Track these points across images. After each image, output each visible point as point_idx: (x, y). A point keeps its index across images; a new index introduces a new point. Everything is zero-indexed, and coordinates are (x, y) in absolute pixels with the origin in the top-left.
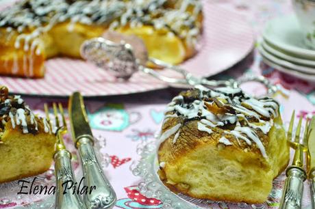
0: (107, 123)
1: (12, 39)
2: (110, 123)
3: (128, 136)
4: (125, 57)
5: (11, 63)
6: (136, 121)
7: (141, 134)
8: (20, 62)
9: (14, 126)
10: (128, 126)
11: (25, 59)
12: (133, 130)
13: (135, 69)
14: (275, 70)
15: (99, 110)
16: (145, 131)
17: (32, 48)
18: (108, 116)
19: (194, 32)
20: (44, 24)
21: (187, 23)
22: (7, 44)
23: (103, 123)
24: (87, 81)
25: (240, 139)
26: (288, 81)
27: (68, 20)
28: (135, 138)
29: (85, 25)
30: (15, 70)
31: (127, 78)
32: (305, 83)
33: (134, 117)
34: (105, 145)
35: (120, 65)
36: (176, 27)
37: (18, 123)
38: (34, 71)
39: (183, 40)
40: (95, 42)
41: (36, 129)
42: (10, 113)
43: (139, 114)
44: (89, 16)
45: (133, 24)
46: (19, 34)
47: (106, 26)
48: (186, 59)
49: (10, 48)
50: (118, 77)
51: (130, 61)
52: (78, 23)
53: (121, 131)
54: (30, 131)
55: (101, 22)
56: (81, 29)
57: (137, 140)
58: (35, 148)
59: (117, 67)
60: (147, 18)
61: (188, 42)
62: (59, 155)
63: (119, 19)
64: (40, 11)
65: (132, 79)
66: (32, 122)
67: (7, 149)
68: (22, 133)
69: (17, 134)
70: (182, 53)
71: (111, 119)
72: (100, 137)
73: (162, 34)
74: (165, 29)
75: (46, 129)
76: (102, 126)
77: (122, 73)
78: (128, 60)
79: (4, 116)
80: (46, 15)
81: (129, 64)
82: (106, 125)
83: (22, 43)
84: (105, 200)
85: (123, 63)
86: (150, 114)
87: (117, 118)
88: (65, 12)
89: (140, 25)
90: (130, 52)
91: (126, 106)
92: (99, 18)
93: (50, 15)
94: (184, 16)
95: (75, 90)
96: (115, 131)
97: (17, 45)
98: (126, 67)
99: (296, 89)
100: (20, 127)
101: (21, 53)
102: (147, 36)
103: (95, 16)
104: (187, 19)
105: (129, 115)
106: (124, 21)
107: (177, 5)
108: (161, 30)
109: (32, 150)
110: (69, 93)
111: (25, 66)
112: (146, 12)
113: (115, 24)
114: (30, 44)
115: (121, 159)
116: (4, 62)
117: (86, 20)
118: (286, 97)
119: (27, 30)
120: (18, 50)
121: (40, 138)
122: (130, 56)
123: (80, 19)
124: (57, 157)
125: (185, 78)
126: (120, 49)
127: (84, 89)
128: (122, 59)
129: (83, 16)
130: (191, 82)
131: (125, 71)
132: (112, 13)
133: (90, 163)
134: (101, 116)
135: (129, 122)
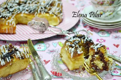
0: (39, 48)
1: (5, 22)
2: (41, 48)
3: (47, 53)
4: (42, 26)
5: (5, 30)
6: (49, 47)
7: (51, 51)
8: (8, 29)
9: (17, 58)
10: (46, 49)
11: (10, 29)
12: (48, 50)
13: (46, 29)
14: (87, 25)
15: (36, 44)
16: (52, 50)
17: (12, 25)
18: (40, 46)
19: (61, 14)
20: (13, 14)
21: (59, 11)
22: (4, 24)
23: (38, 48)
26: (92, 28)
27: (21, 13)
28: (50, 53)
29: (26, 14)
30: (7, 32)
31: (43, 32)
32: (97, 29)
33: (48, 45)
36: (56, 13)
37: (18, 57)
38: (13, 32)
39: (59, 17)
41: (24, 57)
42: (15, 53)
43: (49, 44)
45: (42, 13)
46: (7, 20)
47: (33, 14)
48: (60, 23)
49: (5, 25)
50: (40, 32)
52: (24, 13)
53: (45, 51)
54: (22, 59)
55: (32, 12)
56: (25, 15)
58: (23, 63)
60: (46, 10)
62: (31, 64)
63: (37, 11)
64: (11, 10)
65: (45, 32)
66: (22, 56)
67: (15, 64)
69: (18, 60)
70: (59, 21)
71: (40, 47)
73: (52, 16)
74: (53, 14)
75: (26, 57)
76: (38, 50)
77: (42, 31)
79: (13, 55)
80: (13, 11)
81: (44, 28)
82: (39, 49)
83: (9, 23)
84: (49, 79)
85: (42, 28)
86: (52, 44)
87: (42, 46)
88: (19, 9)
89: (45, 13)
90: (44, 24)
91: (44, 42)
92: (31, 11)
93: (15, 11)
95: (28, 38)
96: (43, 51)
97: (7, 24)
98: (43, 29)
99: (94, 31)
100: (19, 58)
101: (8, 26)
102: (47, 17)
103: (29, 11)
104: (59, 10)
105: (46, 45)
106: (39, 12)
107: (55, 5)
108: (52, 14)
109: (23, 64)
111: (10, 31)
112: (45, 8)
113: (36, 13)
115: (47, 61)
116: (3, 30)
117: (27, 12)
118: (92, 34)
119: (9, 18)
120: (7, 26)
121: (25, 60)
122: (44, 26)
123: (25, 12)
124: (30, 64)
127: (31, 37)
128: (42, 27)
129: (25, 11)
130: (64, 33)
131: (43, 30)
132: (35, 9)
133: (41, 66)
134: (37, 46)
135: (46, 47)
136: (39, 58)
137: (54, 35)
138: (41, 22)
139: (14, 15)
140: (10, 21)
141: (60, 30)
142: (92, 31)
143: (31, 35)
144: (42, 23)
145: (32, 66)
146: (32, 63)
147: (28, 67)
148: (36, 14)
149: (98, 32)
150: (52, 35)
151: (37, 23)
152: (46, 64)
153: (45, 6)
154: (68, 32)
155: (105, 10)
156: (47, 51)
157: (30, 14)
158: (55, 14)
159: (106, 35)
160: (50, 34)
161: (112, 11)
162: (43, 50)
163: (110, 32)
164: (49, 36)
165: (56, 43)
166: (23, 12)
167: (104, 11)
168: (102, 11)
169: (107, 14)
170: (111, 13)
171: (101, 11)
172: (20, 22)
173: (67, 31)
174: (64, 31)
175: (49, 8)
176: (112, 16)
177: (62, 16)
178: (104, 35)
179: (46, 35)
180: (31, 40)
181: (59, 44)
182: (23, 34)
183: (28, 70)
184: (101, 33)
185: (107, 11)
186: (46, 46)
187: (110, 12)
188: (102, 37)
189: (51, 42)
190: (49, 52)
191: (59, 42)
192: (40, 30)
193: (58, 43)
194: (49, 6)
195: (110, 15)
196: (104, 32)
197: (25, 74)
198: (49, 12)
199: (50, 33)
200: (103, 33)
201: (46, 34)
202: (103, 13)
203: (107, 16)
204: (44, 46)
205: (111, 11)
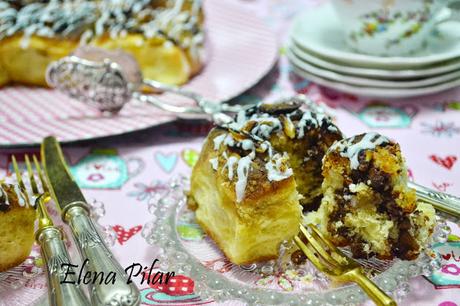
0: (96, 178)
2: (102, 177)
3: (130, 195)
4: (111, 81)
6: (138, 172)
7: (149, 190)
10: (128, 180)
12: (136, 185)
13: (126, 97)
14: (312, 84)
15: (81, 160)
16: (154, 185)
18: (97, 168)
19: (198, 38)
21: (188, 26)
23: (90, 178)
24: (58, 119)
26: (331, 96)
27: (20, 33)
28: (141, 197)
29: (44, 39)
31: (115, 111)
32: (353, 98)
33: (134, 166)
34: (104, 213)
35: (106, 93)
36: (174, 32)
39: (186, 50)
40: (65, 63)
41: (7, 203)
43: (139, 160)
44: (48, 24)
45: (113, 33)
47: (76, 38)
48: (192, 77)
50: (102, 111)
51: (119, 86)
52: (34, 35)
53: (119, 188)
55: (67, 32)
56: (40, 44)
57: (143, 199)
58: (7, 230)
59: (102, 96)
60: (132, 23)
61: (192, 53)
62: (45, 235)
63: (92, 27)
65: (123, 112)
70: (186, 69)
71: (101, 171)
72: (95, 202)
73: (156, 44)
74: (160, 38)
75: (21, 202)
76: (91, 184)
77: (110, 105)
78: (116, 85)
81: (118, 91)
82: (94, 181)
84: (125, 300)
85: (110, 90)
86: (155, 156)
87: (110, 169)
88: (14, 21)
89: (124, 33)
90: (117, 74)
91: (120, 150)
92: (64, 26)
94: (183, 17)
95: (46, 134)
96: (110, 189)
98: (114, 95)
99: (343, 107)
102: (135, 49)
103: (57, 25)
104: (187, 22)
105: (127, 163)
106: (99, 29)
107: (168, 3)
108: (154, 38)
109: (3, 234)
110: (39, 140)
112: (128, 14)
113: (88, 34)
115: (127, 230)
117: (45, 31)
121: (13, 215)
122: (118, 80)
123: (37, 30)
124: (42, 240)
125: (197, 104)
126: (104, 70)
128: (107, 85)
129: (40, 25)
130: (208, 110)
131: (113, 102)
132: (82, 19)
133: (91, 244)
134: (87, 168)
135: (128, 173)
136: (86, 210)
137: (165, 119)
138: (107, 61)
141: (191, 101)
142: (333, 107)
144: (108, 68)
145: (52, 246)
146: (49, 232)
147: (34, 254)
148: (89, 41)
149: (360, 112)
150: (153, 122)
151: (87, 67)
152: (121, 241)
153: (127, 8)
154: (225, 107)
155: (388, 13)
156: (129, 188)
157: (61, 40)
158: (171, 34)
159: (395, 120)
160: (145, 116)
161: (418, 17)
162: (113, 186)
163: (410, 110)
164: (142, 125)
165: (171, 153)
166: (30, 30)
167: (383, 16)
168: (374, 15)
169: (397, 29)
170: (412, 24)
171: (367, 16)
172: (17, 78)
173: (224, 103)
174: (206, 103)
175: (142, 15)
176: (416, 39)
177: (200, 45)
178: (387, 119)
179: (129, 121)
180: (59, 139)
181: (187, 157)
182: (27, 120)
183: (35, 269)
184: (371, 114)
185: (397, 16)
186: (128, 169)
187: (407, 20)
188: (379, 127)
189: (148, 153)
190: (141, 194)
191: (187, 152)
192: (100, 101)
193: (183, 153)
194: (144, 8)
195: (408, 34)
196: (387, 110)
197: (19, 289)
198: (145, 27)
199: (144, 112)
200: (379, 113)
201: (128, 117)
202: (380, 26)
203: (396, 42)
204: (117, 169)
205: (411, 16)
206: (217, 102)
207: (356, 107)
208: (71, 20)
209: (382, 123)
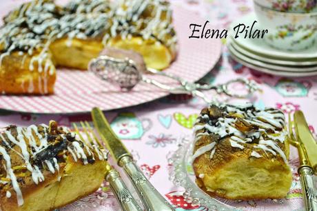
0: (124, 132)
1: (25, 62)
2: (128, 132)
3: (147, 143)
4: (129, 71)
5: (27, 84)
6: (149, 128)
7: (159, 140)
8: (36, 82)
9: (76, 160)
10: (143, 134)
11: (40, 80)
12: (150, 137)
13: (138, 80)
14: (244, 67)
16: (161, 137)
17: (46, 69)
18: (124, 125)
19: (174, 39)
20: (43, 41)
21: (168, 31)
22: (22, 67)
23: (121, 132)
24: (95, 93)
25: (267, 151)
27: (65, 37)
28: (155, 145)
29: (81, 40)
30: (31, 90)
31: (130, 88)
33: (146, 124)
35: (126, 78)
36: (161, 36)
37: (79, 157)
38: (48, 89)
39: (168, 47)
40: (101, 60)
41: (94, 159)
42: (68, 148)
43: (149, 120)
44: (82, 30)
45: (123, 35)
46: (31, 57)
47: (99, 39)
49: (26, 71)
50: (122, 88)
52: (75, 38)
53: (140, 139)
54: (89, 162)
55: (95, 35)
56: (78, 44)
57: (157, 146)
59: (124, 80)
60: (134, 30)
61: (172, 48)
62: (111, 177)
63: (109, 31)
64: (38, 29)
65: (135, 89)
66: (90, 154)
67: (70, 179)
68: (83, 164)
69: (78, 166)
70: (169, 58)
71: (126, 127)
72: (132, 151)
73: (150, 43)
74: (153, 39)
75: (100, 157)
77: (128, 85)
78: (132, 73)
79: (64, 151)
80: (43, 33)
81: (133, 77)
82: (124, 134)
83: (36, 65)
85: (129, 76)
86: (158, 118)
87: (132, 126)
88: (59, 27)
89: (130, 36)
90: (133, 67)
91: (136, 114)
92: (92, 32)
93: (48, 32)
94: (164, 24)
95: (93, 106)
96: (134, 139)
97: (31, 68)
98: (131, 79)
100: (81, 160)
101: (35, 74)
102: (137, 46)
103: (88, 31)
104: (166, 28)
105: (142, 122)
106: (114, 33)
107: (153, 14)
108: (149, 40)
109: (90, 176)
110: (89, 109)
111: (40, 86)
112: (130, 22)
113: (107, 36)
114: (43, 67)
115: (151, 168)
116: (20, 84)
117: (81, 36)
118: (261, 91)
119: (36, 52)
120: (32, 72)
121: (96, 165)
122: (133, 70)
123: (76, 34)
124: (109, 178)
125: (181, 84)
126: (125, 64)
127: (99, 103)
128: (128, 74)
129: (77, 31)
130: (187, 88)
131: (130, 82)
132: (102, 26)
133: (142, 182)
134: (118, 126)
135: (144, 129)
137: (163, 95)
139: (48, 44)
140: (39, 59)
141: (176, 81)
142: (259, 82)
143: (97, 97)
144: (128, 64)
145: (116, 182)
146: (112, 174)
147: (102, 185)
148: (107, 41)
149: (276, 85)
150: (157, 96)
151: (114, 62)
153: (129, 18)
154: (198, 86)
155: (294, 26)
156: (145, 139)
157: (91, 41)
158: (159, 37)
159: (298, 91)
160: (149, 91)
161: (313, 28)
162: (136, 137)
163: (306, 85)
164: (150, 99)
165: (167, 116)
166: (72, 35)
167: (291, 28)
168: (286, 27)
169: (299, 35)
170: (309, 31)
171: (281, 27)
173: (196, 83)
174: (186, 83)
175: (139, 23)
176: (310, 40)
177: (176, 43)
178: (293, 91)
179: (140, 95)
180: (101, 109)
181: (177, 118)
182: (75, 93)
183: (103, 194)
184: (283, 87)
185: (300, 27)
186: (143, 126)
187: (306, 30)
189: (153, 115)
190: (154, 143)
191: (177, 114)
192: (122, 82)
193: (174, 115)
194: (139, 18)
195: (306, 37)
196: (292, 84)
198: (143, 32)
199: (148, 89)
200: (288, 86)
201: (138, 92)
202: (288, 33)
203: (298, 42)
204: (136, 126)
205: (308, 27)
206: (191, 81)
207: (273, 82)
208: (96, 28)
209: (290, 93)
